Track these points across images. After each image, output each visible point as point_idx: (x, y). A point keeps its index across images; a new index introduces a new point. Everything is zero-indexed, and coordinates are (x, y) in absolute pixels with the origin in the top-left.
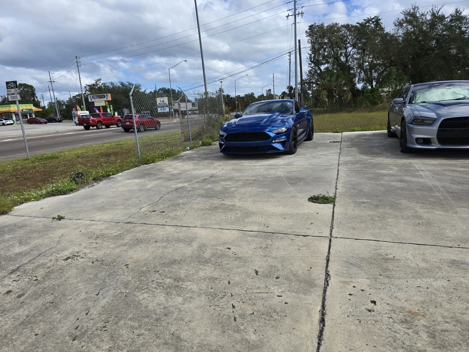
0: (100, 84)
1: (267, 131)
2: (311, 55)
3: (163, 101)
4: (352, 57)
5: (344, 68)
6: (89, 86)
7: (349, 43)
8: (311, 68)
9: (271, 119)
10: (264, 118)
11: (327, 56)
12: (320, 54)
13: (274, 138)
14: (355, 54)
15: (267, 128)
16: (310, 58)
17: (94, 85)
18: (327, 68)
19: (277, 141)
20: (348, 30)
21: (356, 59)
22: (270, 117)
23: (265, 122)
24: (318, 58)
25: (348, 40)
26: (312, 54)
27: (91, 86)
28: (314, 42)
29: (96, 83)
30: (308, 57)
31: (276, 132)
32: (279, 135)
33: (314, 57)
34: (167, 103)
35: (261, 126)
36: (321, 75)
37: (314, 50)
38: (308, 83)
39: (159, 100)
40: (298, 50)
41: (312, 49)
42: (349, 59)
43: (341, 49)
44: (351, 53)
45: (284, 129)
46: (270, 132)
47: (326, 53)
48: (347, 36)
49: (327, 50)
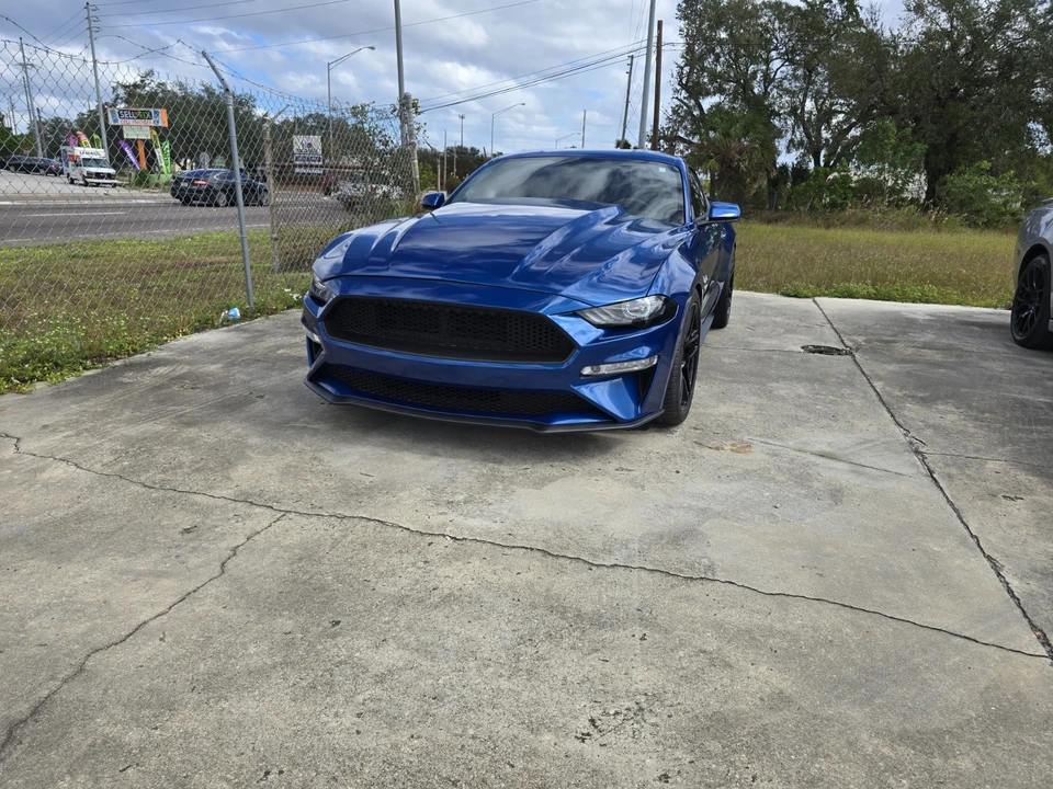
0: (153, 85)
1: (551, 309)
2: (682, 68)
3: (310, 145)
4: (779, 86)
5: (760, 110)
6: (125, 87)
7: (776, 48)
8: (678, 103)
9: (585, 235)
10: (549, 226)
11: (720, 76)
12: (703, 69)
13: (596, 353)
14: (785, 78)
15: (556, 293)
16: (680, 75)
17: (135, 86)
18: (718, 106)
19: (604, 369)
20: (778, 17)
21: (787, 92)
22: (576, 225)
23: (552, 256)
24: (698, 77)
25: (775, 41)
26: (686, 65)
27: (129, 87)
28: (693, 36)
29: (142, 81)
30: (675, 74)
31: (604, 320)
32: (618, 335)
33: (689, 74)
34: (320, 152)
35: (527, 275)
36: (701, 122)
37: (692, 58)
38: (666, 139)
39: (299, 142)
40: (654, 49)
41: (687, 53)
42: (772, 90)
43: (755, 60)
44: (779, 75)
45: (649, 305)
46: (574, 314)
47: (719, 69)
48: (774, 30)
49: (722, 59)
